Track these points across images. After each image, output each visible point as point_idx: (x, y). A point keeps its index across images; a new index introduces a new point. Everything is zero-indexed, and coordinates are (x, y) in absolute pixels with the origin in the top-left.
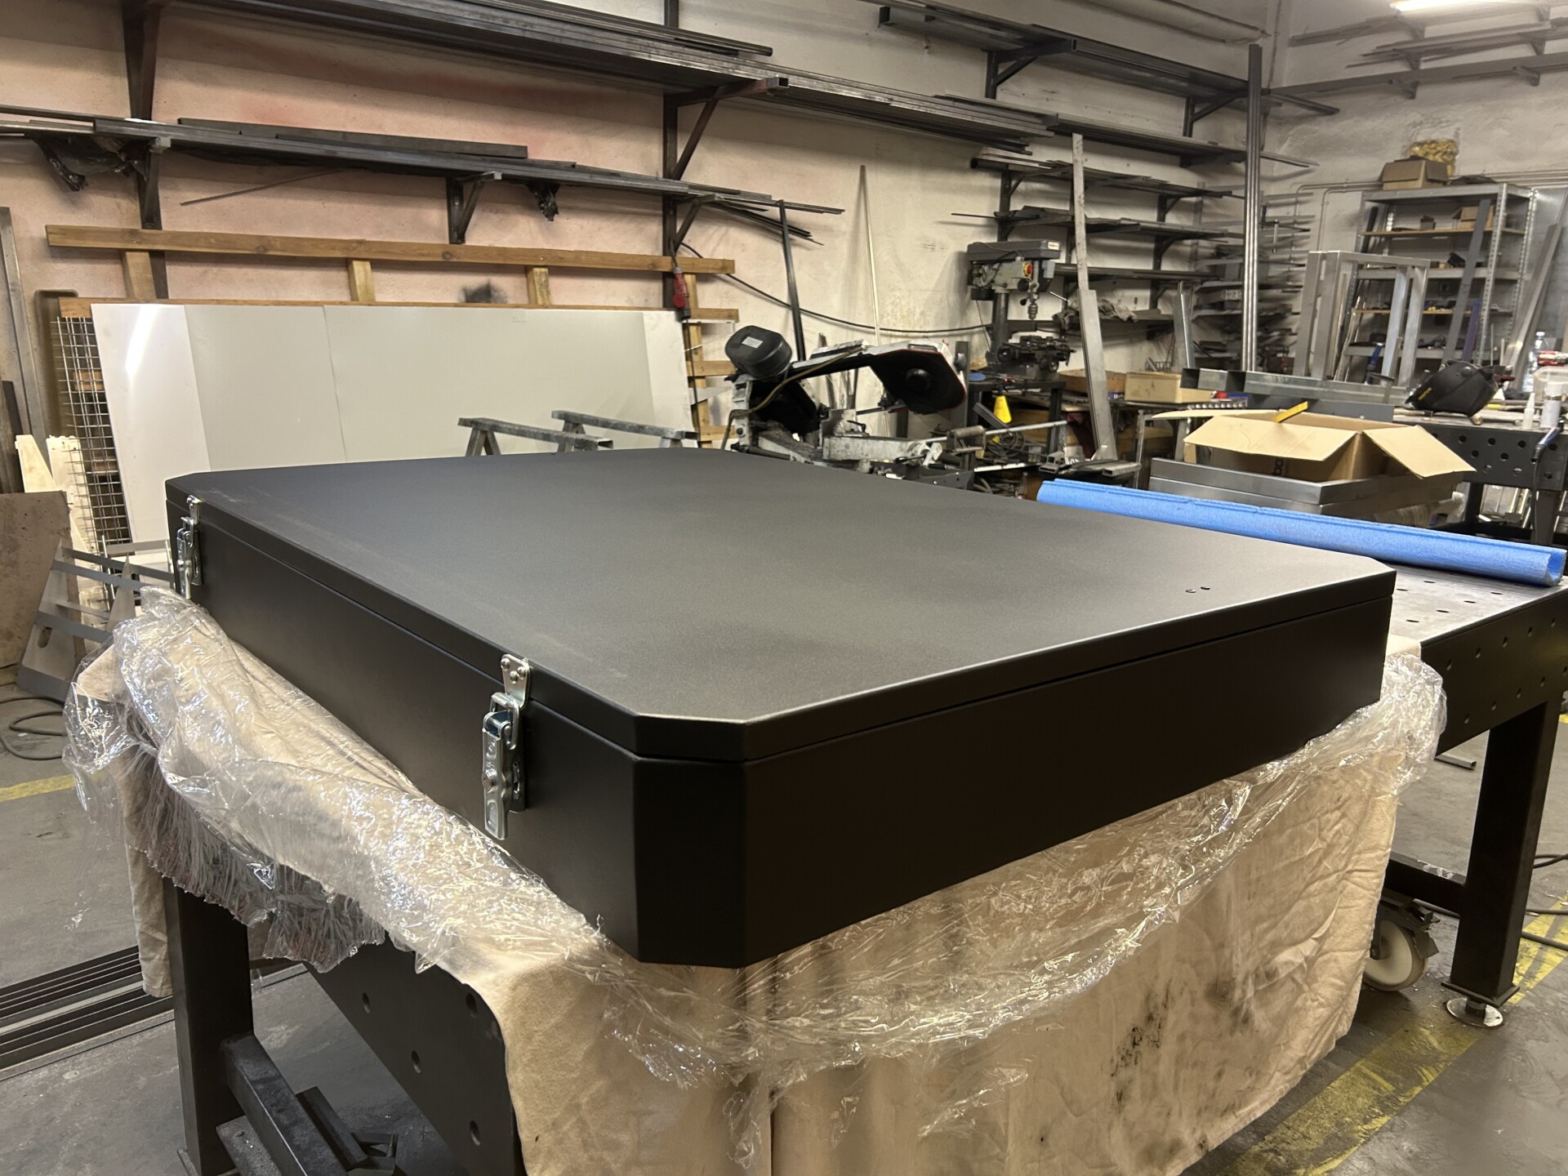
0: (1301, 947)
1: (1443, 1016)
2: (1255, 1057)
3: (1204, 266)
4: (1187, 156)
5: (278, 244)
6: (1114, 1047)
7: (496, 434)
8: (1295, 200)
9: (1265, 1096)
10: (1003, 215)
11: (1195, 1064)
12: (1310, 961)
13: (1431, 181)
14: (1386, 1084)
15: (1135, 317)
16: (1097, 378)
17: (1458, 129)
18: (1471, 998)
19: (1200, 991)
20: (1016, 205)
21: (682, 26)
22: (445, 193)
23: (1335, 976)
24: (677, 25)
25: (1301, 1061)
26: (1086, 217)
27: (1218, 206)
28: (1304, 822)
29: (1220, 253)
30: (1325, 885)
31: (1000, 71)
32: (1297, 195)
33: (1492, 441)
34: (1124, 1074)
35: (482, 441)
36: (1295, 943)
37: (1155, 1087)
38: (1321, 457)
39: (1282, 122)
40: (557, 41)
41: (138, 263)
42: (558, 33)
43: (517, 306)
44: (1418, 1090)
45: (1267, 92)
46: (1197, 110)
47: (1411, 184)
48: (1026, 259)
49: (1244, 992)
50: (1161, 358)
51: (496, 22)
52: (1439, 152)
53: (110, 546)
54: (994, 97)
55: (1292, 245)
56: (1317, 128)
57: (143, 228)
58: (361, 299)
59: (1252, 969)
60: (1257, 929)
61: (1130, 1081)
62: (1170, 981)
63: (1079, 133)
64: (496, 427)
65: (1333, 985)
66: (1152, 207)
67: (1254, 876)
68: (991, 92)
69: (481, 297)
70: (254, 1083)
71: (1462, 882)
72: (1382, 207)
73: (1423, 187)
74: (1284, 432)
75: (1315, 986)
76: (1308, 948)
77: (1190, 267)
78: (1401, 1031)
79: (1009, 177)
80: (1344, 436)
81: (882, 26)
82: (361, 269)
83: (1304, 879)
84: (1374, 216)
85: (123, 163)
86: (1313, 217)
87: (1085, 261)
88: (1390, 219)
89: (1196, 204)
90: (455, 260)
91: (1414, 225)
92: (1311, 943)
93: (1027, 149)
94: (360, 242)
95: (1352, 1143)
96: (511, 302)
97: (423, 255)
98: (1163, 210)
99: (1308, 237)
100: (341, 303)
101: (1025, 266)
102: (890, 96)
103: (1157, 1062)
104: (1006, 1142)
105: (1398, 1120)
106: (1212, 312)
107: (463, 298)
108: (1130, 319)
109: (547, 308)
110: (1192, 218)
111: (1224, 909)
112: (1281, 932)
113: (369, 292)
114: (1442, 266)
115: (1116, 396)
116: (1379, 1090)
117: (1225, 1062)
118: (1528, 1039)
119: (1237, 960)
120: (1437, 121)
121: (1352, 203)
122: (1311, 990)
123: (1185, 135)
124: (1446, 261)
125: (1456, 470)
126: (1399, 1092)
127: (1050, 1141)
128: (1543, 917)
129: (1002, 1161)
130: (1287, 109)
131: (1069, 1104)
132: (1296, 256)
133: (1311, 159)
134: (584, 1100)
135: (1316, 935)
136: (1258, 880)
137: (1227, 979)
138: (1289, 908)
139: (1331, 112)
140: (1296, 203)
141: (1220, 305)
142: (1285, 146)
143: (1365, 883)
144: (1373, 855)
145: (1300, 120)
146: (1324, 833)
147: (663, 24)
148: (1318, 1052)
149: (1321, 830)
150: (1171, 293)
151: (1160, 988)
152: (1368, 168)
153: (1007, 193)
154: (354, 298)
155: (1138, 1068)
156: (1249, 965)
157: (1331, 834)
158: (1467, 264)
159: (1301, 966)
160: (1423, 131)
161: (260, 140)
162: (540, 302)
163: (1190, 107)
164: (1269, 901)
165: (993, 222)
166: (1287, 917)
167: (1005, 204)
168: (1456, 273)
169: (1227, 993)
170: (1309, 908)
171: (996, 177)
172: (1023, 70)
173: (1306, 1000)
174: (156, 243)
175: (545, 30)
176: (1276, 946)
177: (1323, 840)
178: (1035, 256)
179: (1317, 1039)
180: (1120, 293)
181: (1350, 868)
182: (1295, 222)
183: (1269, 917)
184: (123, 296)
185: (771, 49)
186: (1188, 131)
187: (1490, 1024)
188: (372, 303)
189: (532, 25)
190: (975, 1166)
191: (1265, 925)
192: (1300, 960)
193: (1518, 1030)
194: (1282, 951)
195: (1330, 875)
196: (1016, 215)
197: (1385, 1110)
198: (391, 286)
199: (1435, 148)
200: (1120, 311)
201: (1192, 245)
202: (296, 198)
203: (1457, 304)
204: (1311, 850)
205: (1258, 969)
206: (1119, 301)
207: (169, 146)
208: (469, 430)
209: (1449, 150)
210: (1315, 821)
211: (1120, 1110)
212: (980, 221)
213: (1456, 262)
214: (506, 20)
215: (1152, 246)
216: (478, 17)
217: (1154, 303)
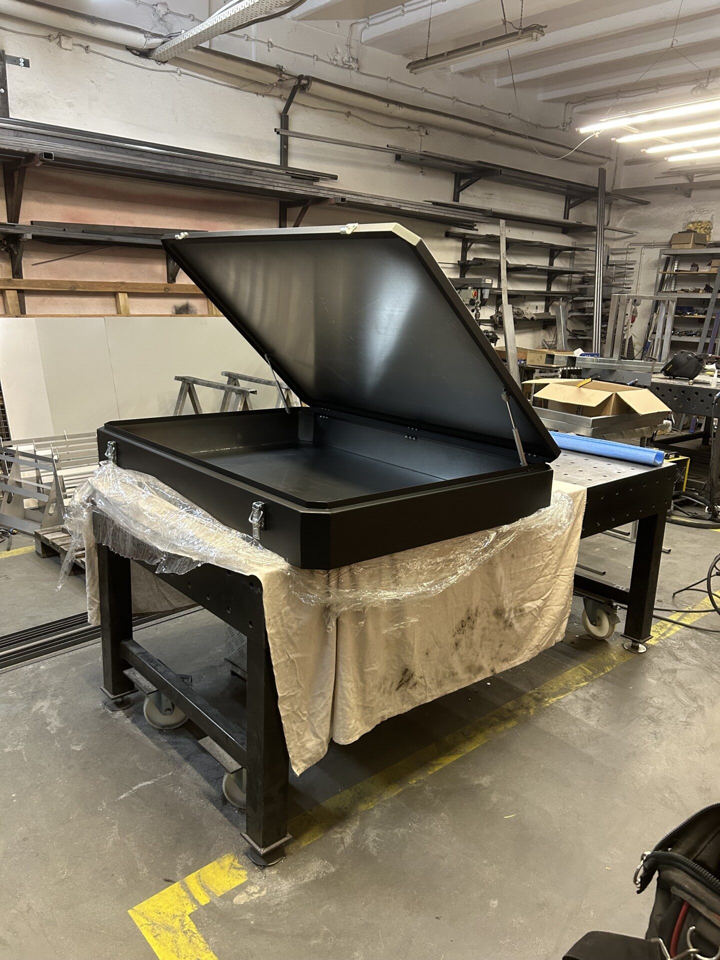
0: (536, 602)
1: (622, 648)
2: (516, 642)
3: (575, 288)
4: (565, 229)
5: (81, 286)
6: (454, 626)
7: (194, 385)
8: (627, 252)
9: (521, 658)
10: (463, 262)
11: (490, 640)
12: (540, 609)
13: (697, 244)
14: (589, 671)
15: (535, 317)
16: (512, 352)
17: (713, 215)
18: (633, 641)
19: (491, 612)
20: (470, 257)
21: (290, 165)
22: (165, 256)
23: (552, 615)
24: (287, 165)
25: (537, 646)
26: (507, 263)
27: (584, 255)
28: (535, 554)
29: (583, 281)
30: (546, 579)
31: (462, 184)
32: (627, 249)
33: (697, 393)
34: (458, 636)
35: (188, 388)
36: (533, 600)
37: (471, 644)
38: (594, 404)
39: (619, 208)
40: (227, 181)
41: (11, 296)
42: (227, 177)
43: (203, 316)
44: (602, 674)
45: (607, 194)
46: (571, 202)
47: (686, 246)
48: (474, 288)
49: (509, 615)
50: (550, 339)
51: (196, 173)
52: (703, 227)
53: (5, 442)
54: (458, 201)
55: (624, 276)
56: (638, 212)
57: (13, 278)
58: (122, 313)
59: (513, 607)
60: (515, 592)
61: (461, 640)
62: (478, 606)
63: (503, 219)
64: (195, 381)
65: (551, 619)
66: (547, 256)
67: (513, 572)
68: (456, 198)
69: (183, 311)
70: (138, 654)
71: (628, 591)
72: (672, 257)
73: (692, 248)
74: (580, 392)
75: (543, 618)
76: (539, 602)
77: (567, 289)
78: (602, 654)
79: (466, 242)
80: (605, 395)
81: (397, 162)
82: (123, 297)
83: (536, 576)
84: (668, 262)
85: (5, 245)
86: (636, 261)
87: (507, 287)
88: (676, 264)
89: (571, 254)
90: (171, 292)
91: (686, 268)
92: (540, 601)
93: (475, 228)
94: (122, 283)
95: (570, 690)
96: (199, 313)
97: (154, 289)
98: (552, 258)
99: (633, 272)
100: (113, 315)
101: (473, 292)
102: (400, 204)
103: (472, 634)
104: (414, 649)
105: (591, 683)
106: (579, 314)
107: (174, 311)
108: (532, 318)
109: (218, 316)
110: (569, 262)
111: (499, 582)
112: (525, 595)
113: (126, 308)
114: (701, 291)
115: (522, 362)
116: (586, 674)
117: (503, 641)
118: (654, 657)
119: (506, 602)
120: (702, 210)
121: (654, 254)
122: (542, 620)
123: (564, 218)
124: (703, 288)
125: (660, 411)
126: (594, 674)
127: (430, 655)
128: (678, 613)
129: (412, 656)
130: (622, 202)
131: (437, 643)
132: (627, 282)
133: (635, 229)
134: (283, 612)
135: (542, 598)
136: (515, 574)
137: (502, 608)
138: (530, 586)
139: (646, 203)
140: (627, 253)
141: (583, 310)
142: (621, 221)
143: (564, 580)
144: (568, 569)
145: (629, 207)
146: (544, 559)
147: (279, 164)
148: (544, 644)
149: (543, 557)
150: (556, 303)
151: (473, 608)
152: (664, 235)
153: (465, 250)
154: (119, 313)
155: (464, 636)
156: (512, 605)
157: (548, 559)
158: (714, 291)
159: (535, 609)
160: (695, 215)
161: (74, 234)
162: (214, 313)
163: (567, 200)
164: (520, 582)
165: (457, 266)
166: (528, 590)
167: (464, 256)
168: (708, 296)
169: (502, 614)
170: (538, 587)
171: (459, 241)
172: (475, 183)
173: (539, 623)
174: (21, 286)
175: (221, 176)
176: (524, 600)
177: (544, 561)
178: (478, 287)
179: (544, 639)
180: (527, 304)
181: (558, 574)
182: (626, 264)
183: (520, 589)
184: (4, 314)
185: (337, 176)
186: (566, 216)
187: (640, 651)
188: (128, 315)
189: (214, 173)
190: (403, 658)
191: (519, 591)
192: (535, 607)
193: (651, 655)
194: (527, 603)
195: (547, 575)
196: (469, 263)
197: (586, 680)
198: (138, 306)
199: (700, 225)
200: (527, 314)
201: (568, 277)
202: (90, 261)
203: (708, 312)
204: (538, 565)
205: (516, 607)
206: (528, 308)
207: (31, 238)
208: (181, 382)
209: (708, 227)
210: (540, 554)
211: (457, 649)
212: (450, 266)
213: (708, 289)
214: (201, 171)
215: (546, 277)
216: (186, 171)
217: (547, 309)
